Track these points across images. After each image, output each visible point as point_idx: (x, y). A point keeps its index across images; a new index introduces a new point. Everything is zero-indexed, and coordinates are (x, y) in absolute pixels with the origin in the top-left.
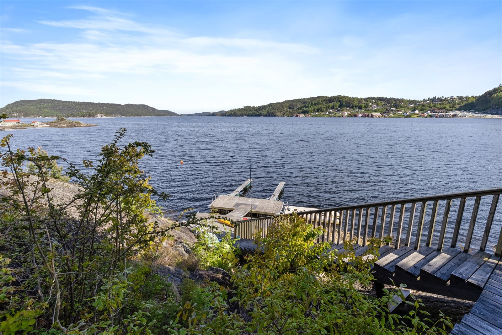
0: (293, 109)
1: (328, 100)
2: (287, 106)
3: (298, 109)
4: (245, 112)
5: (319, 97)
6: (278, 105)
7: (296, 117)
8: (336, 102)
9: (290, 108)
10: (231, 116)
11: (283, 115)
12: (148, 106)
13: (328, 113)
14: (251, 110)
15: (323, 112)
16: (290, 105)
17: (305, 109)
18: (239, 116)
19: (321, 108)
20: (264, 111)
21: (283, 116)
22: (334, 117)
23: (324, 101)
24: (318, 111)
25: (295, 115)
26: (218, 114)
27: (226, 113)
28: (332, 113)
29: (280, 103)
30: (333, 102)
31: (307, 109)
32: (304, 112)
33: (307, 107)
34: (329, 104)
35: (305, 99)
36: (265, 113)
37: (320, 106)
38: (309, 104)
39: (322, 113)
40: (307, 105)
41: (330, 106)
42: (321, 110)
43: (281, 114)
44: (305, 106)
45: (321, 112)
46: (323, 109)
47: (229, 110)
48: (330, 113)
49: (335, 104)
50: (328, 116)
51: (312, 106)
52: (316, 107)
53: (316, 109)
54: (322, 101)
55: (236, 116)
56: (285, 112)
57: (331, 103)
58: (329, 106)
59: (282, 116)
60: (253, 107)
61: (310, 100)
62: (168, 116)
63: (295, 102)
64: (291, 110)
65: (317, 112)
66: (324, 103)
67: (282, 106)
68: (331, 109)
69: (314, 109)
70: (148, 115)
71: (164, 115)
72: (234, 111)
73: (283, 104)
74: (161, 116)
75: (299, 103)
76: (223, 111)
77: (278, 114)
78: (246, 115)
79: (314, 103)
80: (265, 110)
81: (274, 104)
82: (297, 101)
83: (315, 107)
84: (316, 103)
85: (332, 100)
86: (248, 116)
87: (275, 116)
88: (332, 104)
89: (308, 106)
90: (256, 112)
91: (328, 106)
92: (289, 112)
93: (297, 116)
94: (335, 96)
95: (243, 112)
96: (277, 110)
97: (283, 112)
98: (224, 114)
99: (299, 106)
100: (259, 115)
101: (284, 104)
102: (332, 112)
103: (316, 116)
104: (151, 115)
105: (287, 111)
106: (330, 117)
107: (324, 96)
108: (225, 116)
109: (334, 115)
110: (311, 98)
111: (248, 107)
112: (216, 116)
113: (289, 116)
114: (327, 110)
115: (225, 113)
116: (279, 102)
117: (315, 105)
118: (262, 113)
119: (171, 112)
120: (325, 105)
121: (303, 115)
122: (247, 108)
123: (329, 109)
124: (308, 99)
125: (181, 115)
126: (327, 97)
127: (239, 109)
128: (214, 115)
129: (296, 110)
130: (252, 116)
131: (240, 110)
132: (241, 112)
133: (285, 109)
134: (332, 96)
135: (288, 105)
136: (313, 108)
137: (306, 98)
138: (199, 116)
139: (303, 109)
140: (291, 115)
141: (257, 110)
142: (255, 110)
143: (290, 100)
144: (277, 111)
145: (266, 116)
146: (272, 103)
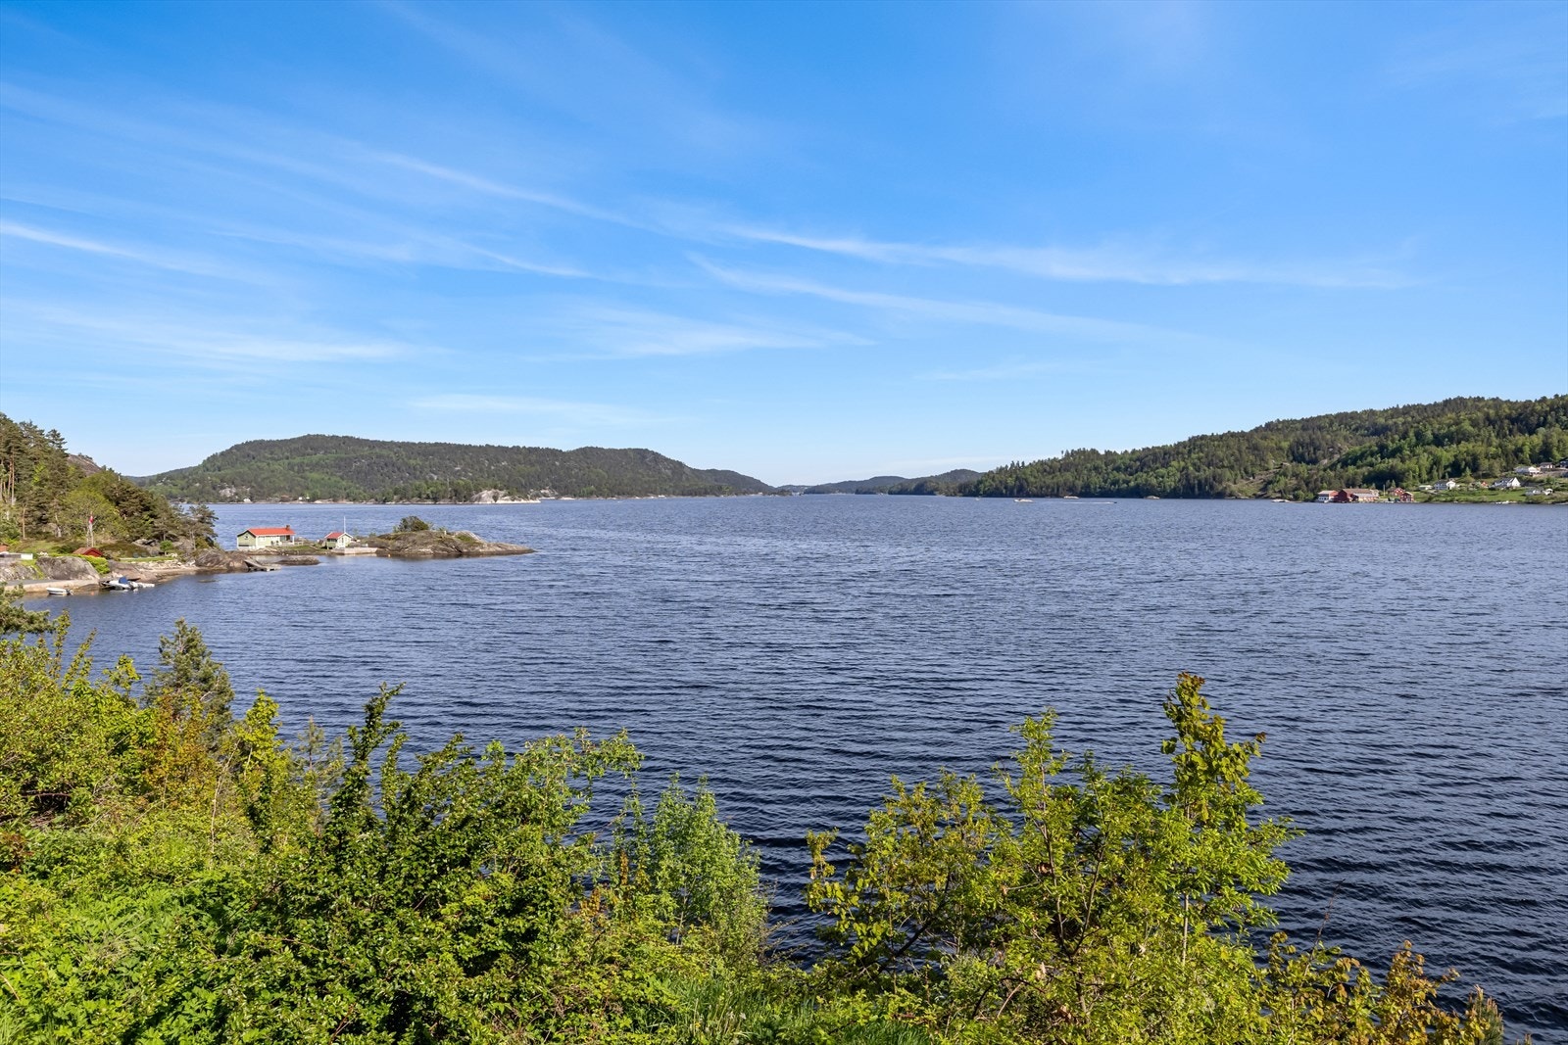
0: (1314, 462)
1: (1513, 421)
2: (1280, 449)
3: (1345, 464)
4: (1069, 476)
5: (1456, 404)
6: (1232, 442)
7: (1335, 501)
8: (1557, 428)
9: (1298, 459)
10: (1001, 495)
11: (1264, 489)
12: (656, 456)
13: (1516, 483)
14: (1096, 468)
15: (1485, 476)
16: (1299, 444)
17: (1383, 465)
18: (1042, 496)
19: (1475, 458)
20: (1163, 471)
21: (1263, 494)
22: (1556, 502)
23: (1490, 421)
24: (1456, 470)
25: (1331, 494)
26: (942, 486)
27: (980, 482)
28: (1541, 484)
29: (1242, 434)
30: (1542, 430)
31: (1392, 462)
32: (1380, 480)
33: (1393, 455)
34: (1520, 439)
35: (1372, 413)
36: (1170, 484)
37: (1464, 446)
38: (1404, 436)
39: (1484, 485)
40: (1391, 446)
41: (1527, 449)
42: (1475, 469)
43: (1253, 486)
44: (1382, 448)
45: (1477, 478)
46: (1485, 464)
47: (993, 468)
48: (1527, 482)
49: (1555, 440)
50: (1517, 496)
51: (1419, 450)
52: (1447, 454)
53: (1444, 462)
54: (1474, 424)
55: (1028, 496)
56: (1270, 476)
57: (1532, 432)
58: (1520, 450)
59: (1258, 497)
60: (1108, 453)
61: (1401, 420)
62: (730, 493)
63: (1320, 428)
64: (1303, 468)
65: (1451, 476)
66: (1489, 432)
67: (1255, 448)
68: (1536, 462)
69: (1436, 462)
70: (655, 493)
71: (717, 491)
72: (1016, 470)
73: (1257, 439)
74: (706, 493)
75: (1344, 432)
76: (963, 471)
77: (1234, 487)
78: (1072, 491)
79: (1429, 435)
80: (1166, 465)
81: (1213, 438)
82: (1331, 425)
83: (1439, 451)
84: (1445, 436)
85: (1534, 420)
86: (1086, 493)
87: (1220, 495)
88: (1537, 439)
89: (1399, 450)
90: (1122, 476)
91: (1511, 447)
92: (1296, 475)
93: (1341, 498)
94: (1550, 396)
95: (1060, 478)
96: (1231, 468)
97: (1261, 477)
98: (968, 486)
99: (1346, 449)
100: (1139, 492)
101: (1265, 438)
102: (1544, 477)
103: (1451, 499)
104: (665, 492)
105: (1285, 475)
106: (1534, 502)
107: (1479, 399)
108: (975, 494)
109: (1557, 494)
110: (1407, 410)
111: (1081, 452)
112: (931, 493)
113: (1296, 498)
114: (1508, 468)
115: (975, 480)
116: (1236, 429)
117: (1438, 441)
118: (1154, 481)
119: (744, 478)
120: (1495, 441)
121: (1375, 493)
122: (1080, 460)
123: (1522, 462)
124: (1395, 412)
125: (783, 491)
126: (1496, 400)
127: (1042, 463)
128: (922, 488)
129: (1332, 467)
130: (1105, 494)
131: (1046, 468)
132: (1048, 480)
133: (1272, 463)
134: (1534, 397)
135: (1285, 445)
136: (1425, 461)
137: (1378, 407)
138: (857, 492)
139: (1371, 465)
140: (1307, 491)
141: (1127, 469)
142: (1118, 469)
143: (1294, 422)
144: (1228, 473)
145: (1174, 494)
146: (1203, 437)
